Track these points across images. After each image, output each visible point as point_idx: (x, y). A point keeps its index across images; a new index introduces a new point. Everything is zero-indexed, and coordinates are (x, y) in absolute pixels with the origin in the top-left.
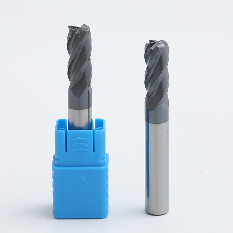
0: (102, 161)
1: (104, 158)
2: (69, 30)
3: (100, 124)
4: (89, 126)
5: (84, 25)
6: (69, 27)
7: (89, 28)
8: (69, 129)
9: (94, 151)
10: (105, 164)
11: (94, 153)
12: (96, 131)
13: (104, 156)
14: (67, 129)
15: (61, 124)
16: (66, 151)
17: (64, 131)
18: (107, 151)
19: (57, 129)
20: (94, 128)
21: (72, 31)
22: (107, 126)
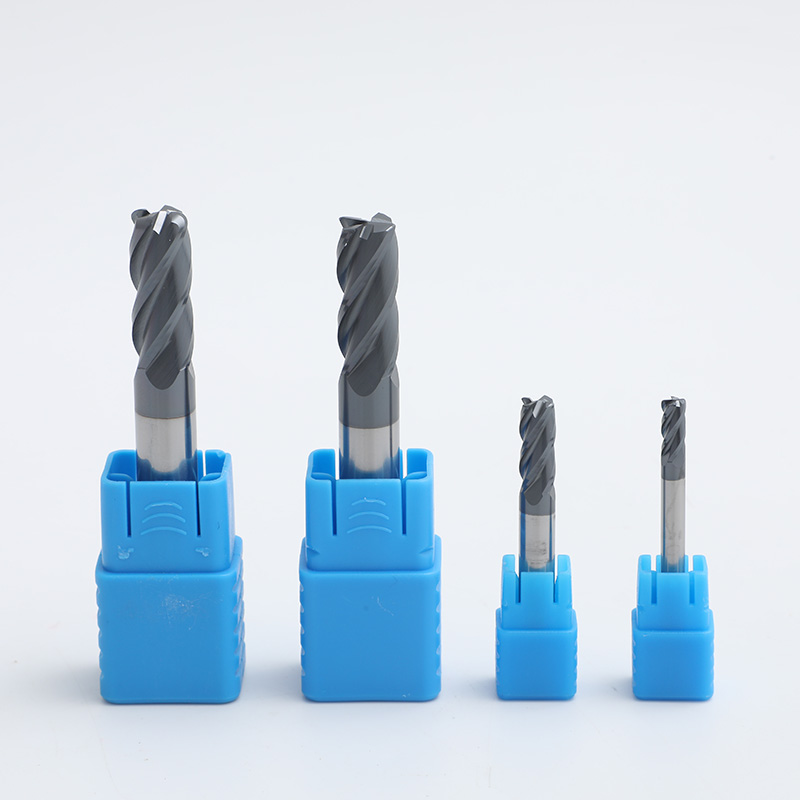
0: (425, 557)
1: (430, 549)
2: (340, 229)
3: (420, 461)
4: (393, 470)
5: (379, 215)
6: (342, 220)
7: (392, 225)
8: (341, 478)
9: (404, 532)
10: (432, 564)
11: (404, 536)
12: (409, 482)
13: (431, 544)
14: (337, 477)
15: (320, 463)
16: (335, 532)
17: (329, 482)
18: (437, 531)
19: (313, 476)
20: (405, 474)
21: (351, 231)
22: (438, 469)
